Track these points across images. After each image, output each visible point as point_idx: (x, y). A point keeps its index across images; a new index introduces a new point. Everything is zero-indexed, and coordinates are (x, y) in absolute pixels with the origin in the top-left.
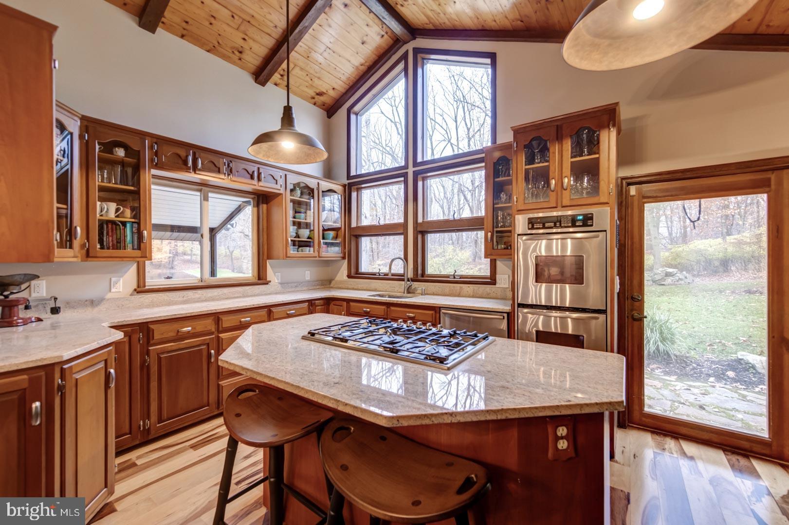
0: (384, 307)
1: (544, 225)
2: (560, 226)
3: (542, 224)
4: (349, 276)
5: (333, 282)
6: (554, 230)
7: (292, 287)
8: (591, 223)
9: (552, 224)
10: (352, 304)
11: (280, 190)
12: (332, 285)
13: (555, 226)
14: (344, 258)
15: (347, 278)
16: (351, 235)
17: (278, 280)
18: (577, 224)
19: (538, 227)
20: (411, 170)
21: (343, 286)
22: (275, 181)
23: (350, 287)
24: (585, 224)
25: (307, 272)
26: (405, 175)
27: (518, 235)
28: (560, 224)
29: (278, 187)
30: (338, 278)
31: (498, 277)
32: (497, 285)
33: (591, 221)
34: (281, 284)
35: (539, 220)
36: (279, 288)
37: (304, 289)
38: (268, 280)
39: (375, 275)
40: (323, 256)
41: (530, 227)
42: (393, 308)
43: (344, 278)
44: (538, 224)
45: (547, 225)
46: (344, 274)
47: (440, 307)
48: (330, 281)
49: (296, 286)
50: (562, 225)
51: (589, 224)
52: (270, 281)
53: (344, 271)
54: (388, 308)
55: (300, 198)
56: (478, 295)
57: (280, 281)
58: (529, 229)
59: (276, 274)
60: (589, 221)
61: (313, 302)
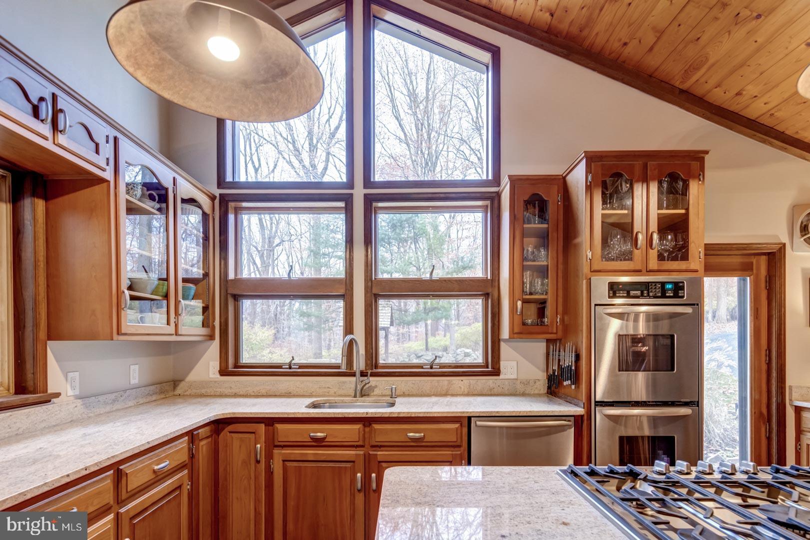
0: (357, 427)
1: (628, 293)
2: (648, 295)
3: (625, 292)
4: (224, 372)
5: (182, 385)
6: (641, 301)
7: (106, 403)
8: (683, 294)
9: (638, 293)
10: (279, 426)
11: (104, 170)
12: (179, 391)
13: (642, 295)
14: (211, 337)
15: (218, 376)
16: (227, 294)
17: (73, 388)
18: (667, 294)
19: (621, 295)
20: (359, 193)
21: (210, 391)
22: (93, 145)
23: (227, 391)
24: (676, 296)
25: (132, 367)
26: (348, 200)
27: (596, 305)
28: (648, 293)
29: (101, 160)
30: (194, 376)
31: (503, 364)
32: (502, 376)
33: (683, 291)
34: (78, 397)
35: (621, 286)
36: (78, 408)
37: (130, 404)
38: (51, 390)
39: (280, 367)
40: (183, 333)
41: (611, 295)
42: (376, 426)
43: (211, 376)
44: (621, 292)
45: (632, 293)
46: (211, 369)
47: (469, 418)
48: (175, 383)
49: (114, 401)
50: (651, 294)
51: (680, 295)
52: (57, 395)
53: (211, 363)
54: (364, 426)
55: (139, 200)
56: (476, 392)
57: (77, 392)
58: (609, 297)
59: (70, 375)
60: (680, 292)
61: (195, 433)
